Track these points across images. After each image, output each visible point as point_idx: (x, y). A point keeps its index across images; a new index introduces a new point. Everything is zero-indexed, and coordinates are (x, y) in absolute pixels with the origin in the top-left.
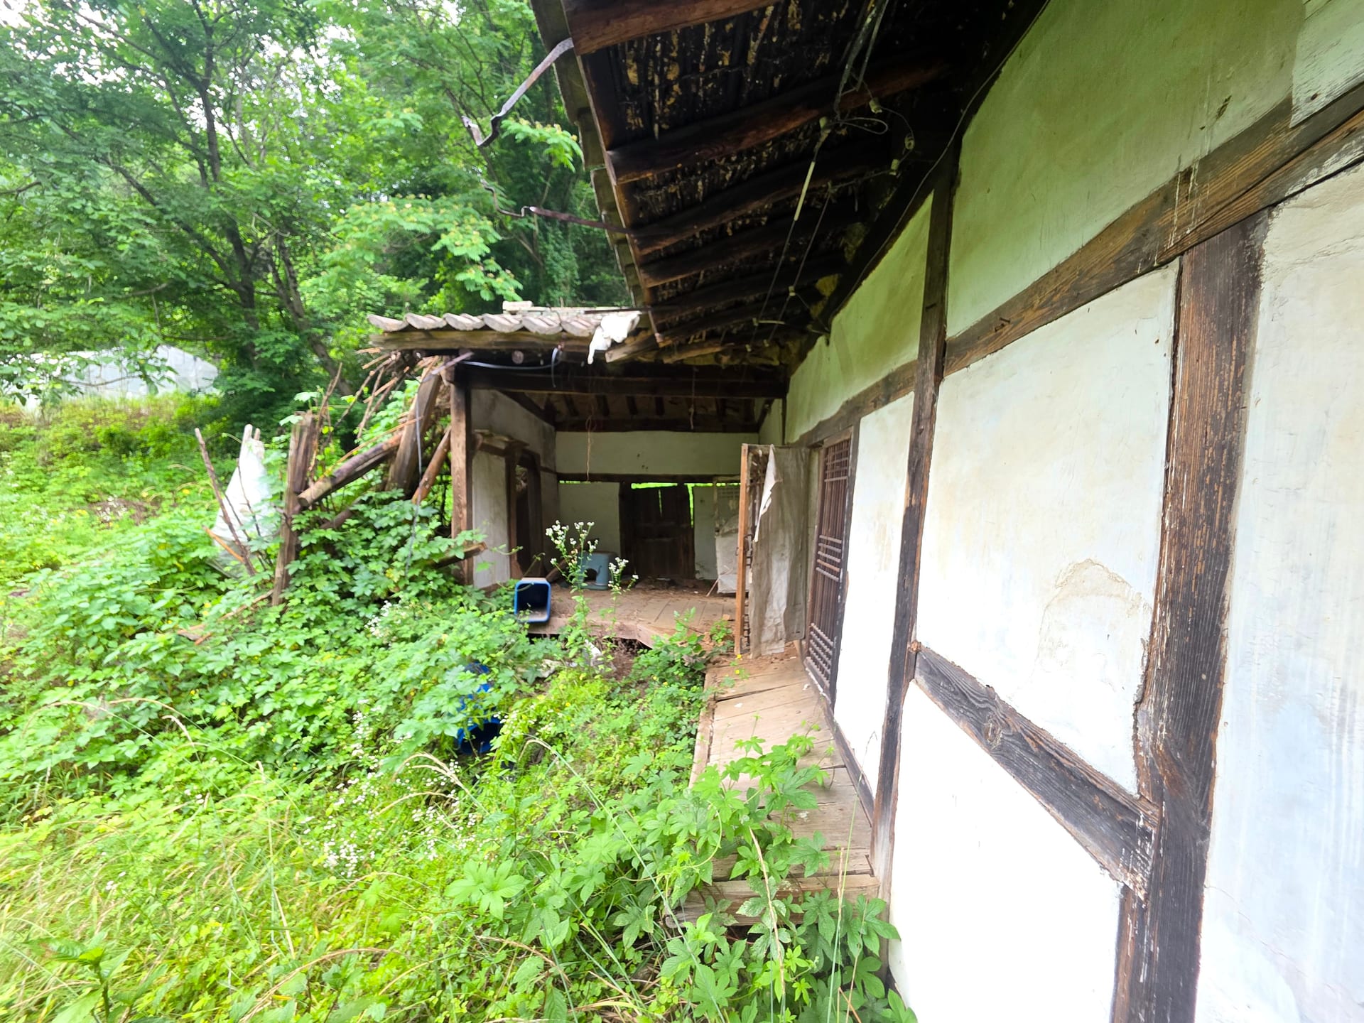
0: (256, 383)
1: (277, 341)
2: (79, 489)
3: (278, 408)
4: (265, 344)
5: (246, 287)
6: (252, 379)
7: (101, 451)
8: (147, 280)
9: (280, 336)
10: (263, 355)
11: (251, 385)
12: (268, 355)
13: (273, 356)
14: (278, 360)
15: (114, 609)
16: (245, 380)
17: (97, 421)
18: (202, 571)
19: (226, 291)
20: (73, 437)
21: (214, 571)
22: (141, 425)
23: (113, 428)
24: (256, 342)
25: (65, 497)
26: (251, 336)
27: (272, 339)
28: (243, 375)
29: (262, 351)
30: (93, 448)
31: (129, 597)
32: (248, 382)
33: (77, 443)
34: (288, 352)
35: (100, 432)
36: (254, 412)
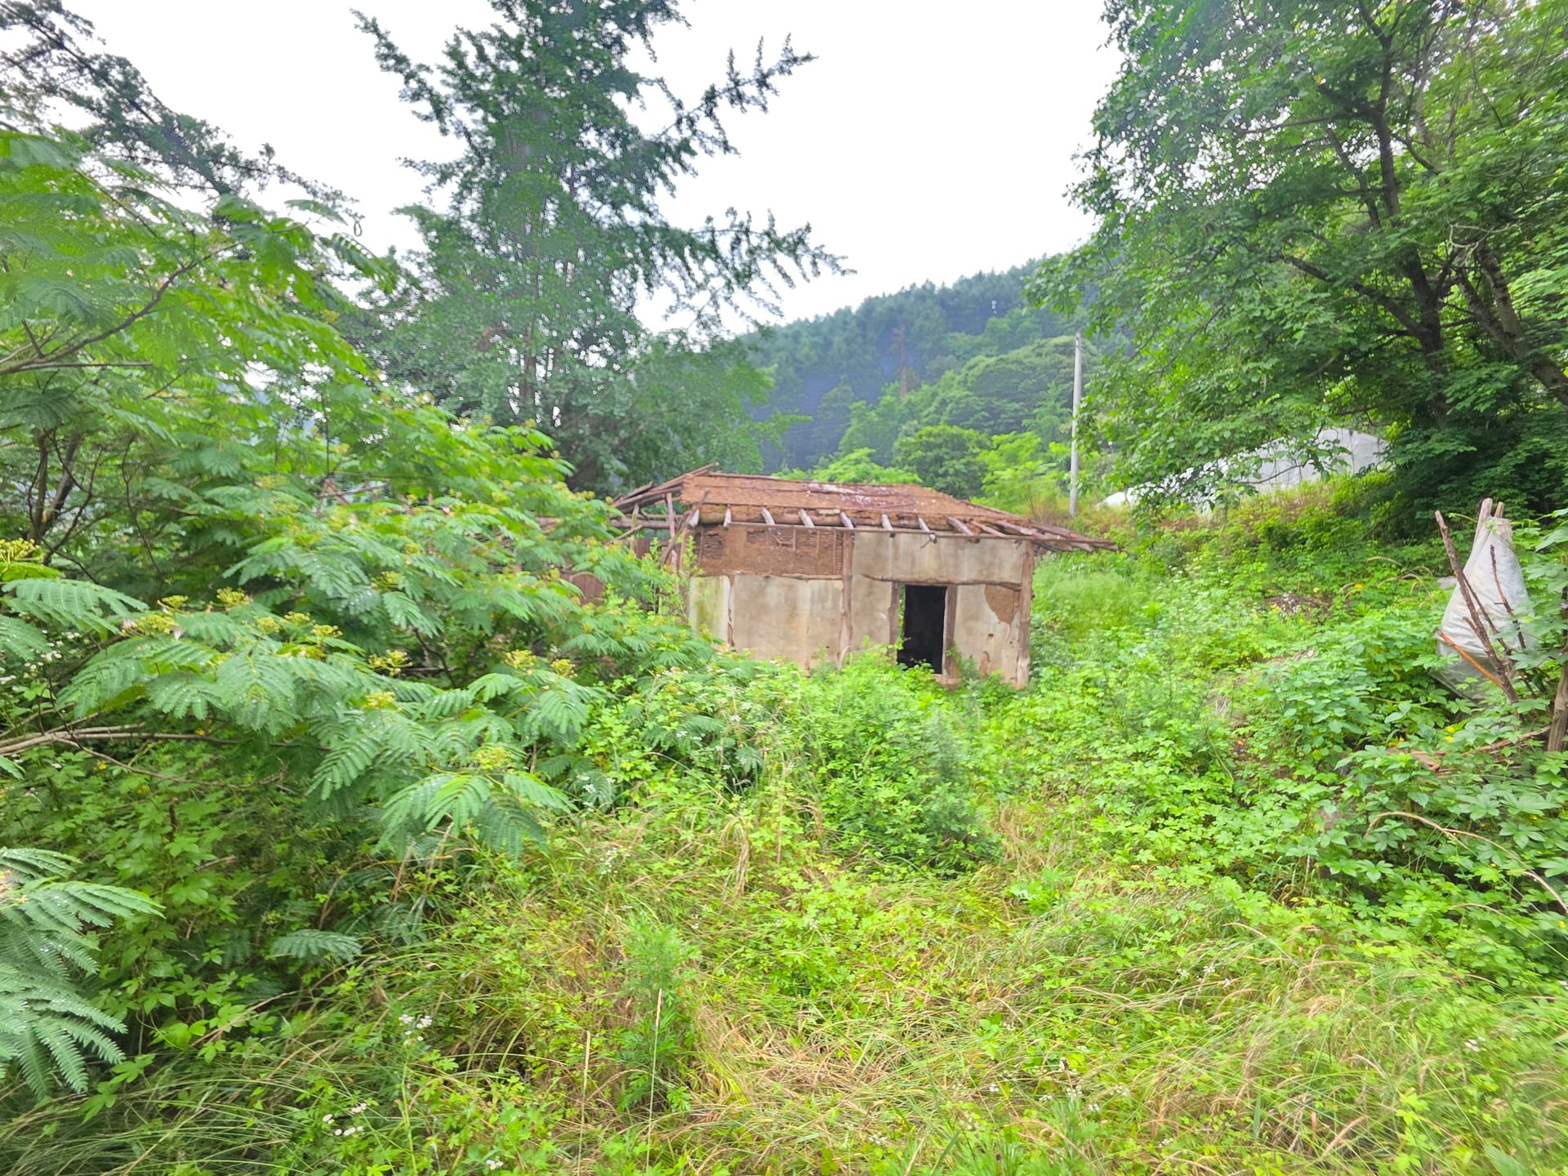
0: (1444, 443)
1: (1480, 381)
2: (1256, 584)
3: (1477, 471)
4: (1462, 389)
5: (1429, 326)
6: (1441, 441)
7: (1261, 546)
8: (1312, 362)
9: (1484, 373)
10: (1459, 407)
11: (1439, 448)
12: (1467, 403)
13: (1473, 404)
14: (1482, 408)
15: (1340, 712)
16: (1431, 444)
17: (1257, 518)
18: (1426, 685)
19: (1399, 340)
20: (1238, 535)
21: (1438, 685)
22: (1296, 516)
23: (1271, 522)
24: (1448, 392)
25: (1247, 593)
26: (1440, 385)
27: (1473, 381)
28: (1427, 438)
29: (1457, 401)
30: (1253, 543)
31: (1354, 702)
32: (1437, 446)
33: (1240, 540)
34: (1498, 391)
35: (1260, 527)
36: (1442, 482)
